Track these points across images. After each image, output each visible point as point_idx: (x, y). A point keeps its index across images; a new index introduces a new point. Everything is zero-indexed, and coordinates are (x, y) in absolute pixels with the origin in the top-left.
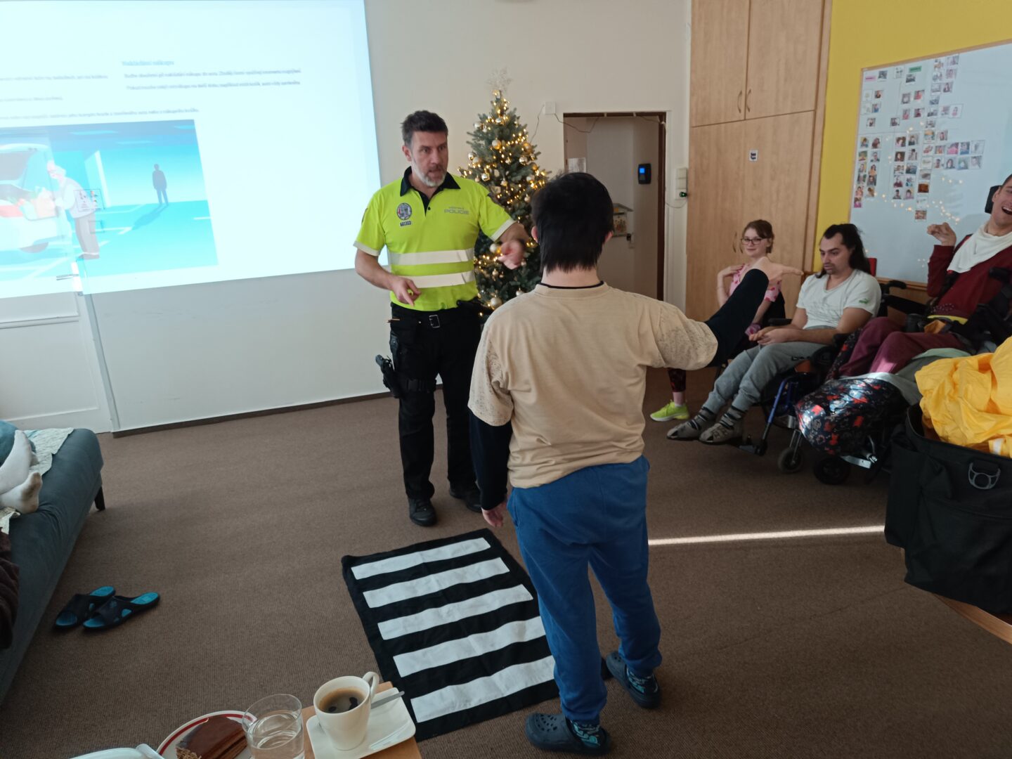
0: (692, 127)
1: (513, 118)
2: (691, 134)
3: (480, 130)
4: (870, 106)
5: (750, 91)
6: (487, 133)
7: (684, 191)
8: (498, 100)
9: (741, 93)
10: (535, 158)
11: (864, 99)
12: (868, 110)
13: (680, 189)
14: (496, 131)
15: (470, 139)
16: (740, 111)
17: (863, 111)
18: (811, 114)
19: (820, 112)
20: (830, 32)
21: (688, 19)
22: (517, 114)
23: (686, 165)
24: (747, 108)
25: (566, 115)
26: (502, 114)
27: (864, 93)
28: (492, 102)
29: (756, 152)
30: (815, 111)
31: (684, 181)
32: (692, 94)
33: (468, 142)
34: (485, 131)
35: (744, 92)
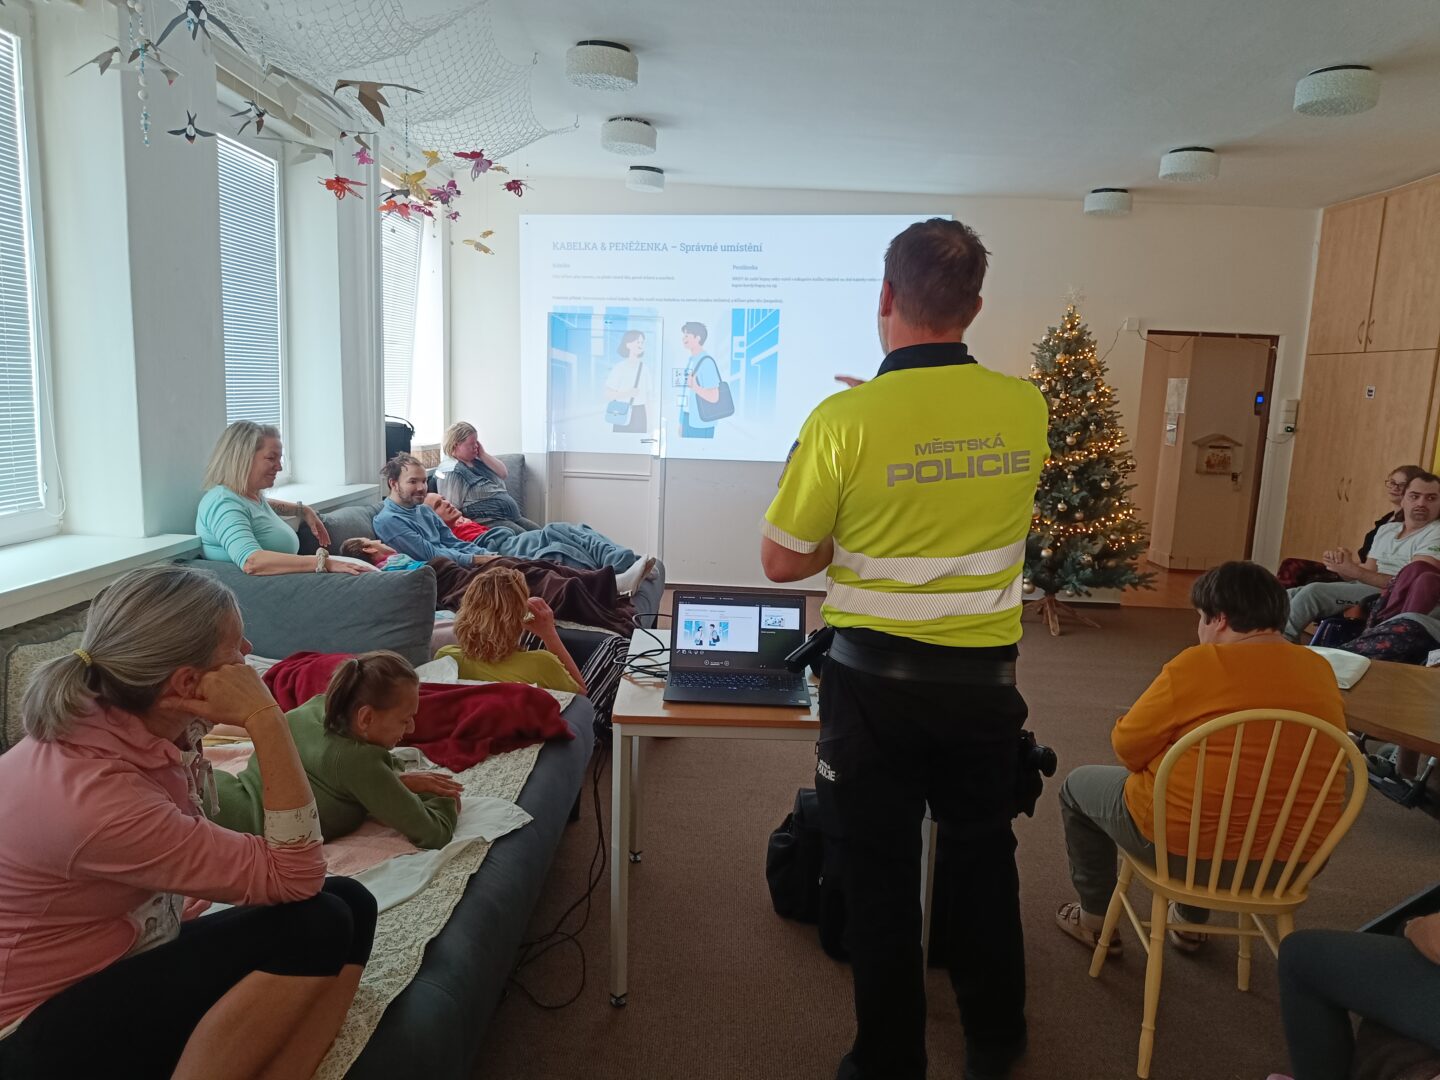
0: (1308, 355)
1: (1082, 332)
2: (1307, 362)
3: (1047, 342)
5: (1373, 321)
6: (1053, 346)
7: (1292, 426)
8: (1070, 315)
9: (1363, 323)
10: (1102, 374)
13: (1286, 423)
14: (1062, 345)
15: (1036, 350)
16: (1360, 342)
18: (1434, 352)
21: (1317, 238)
22: (1088, 330)
23: (1298, 397)
24: (1368, 340)
25: (1151, 332)
26: (1071, 329)
28: (1063, 317)
29: (1373, 388)
30: (1437, 350)
31: (1294, 413)
32: (1312, 320)
33: (1033, 353)
34: (1051, 343)
35: (1366, 322)
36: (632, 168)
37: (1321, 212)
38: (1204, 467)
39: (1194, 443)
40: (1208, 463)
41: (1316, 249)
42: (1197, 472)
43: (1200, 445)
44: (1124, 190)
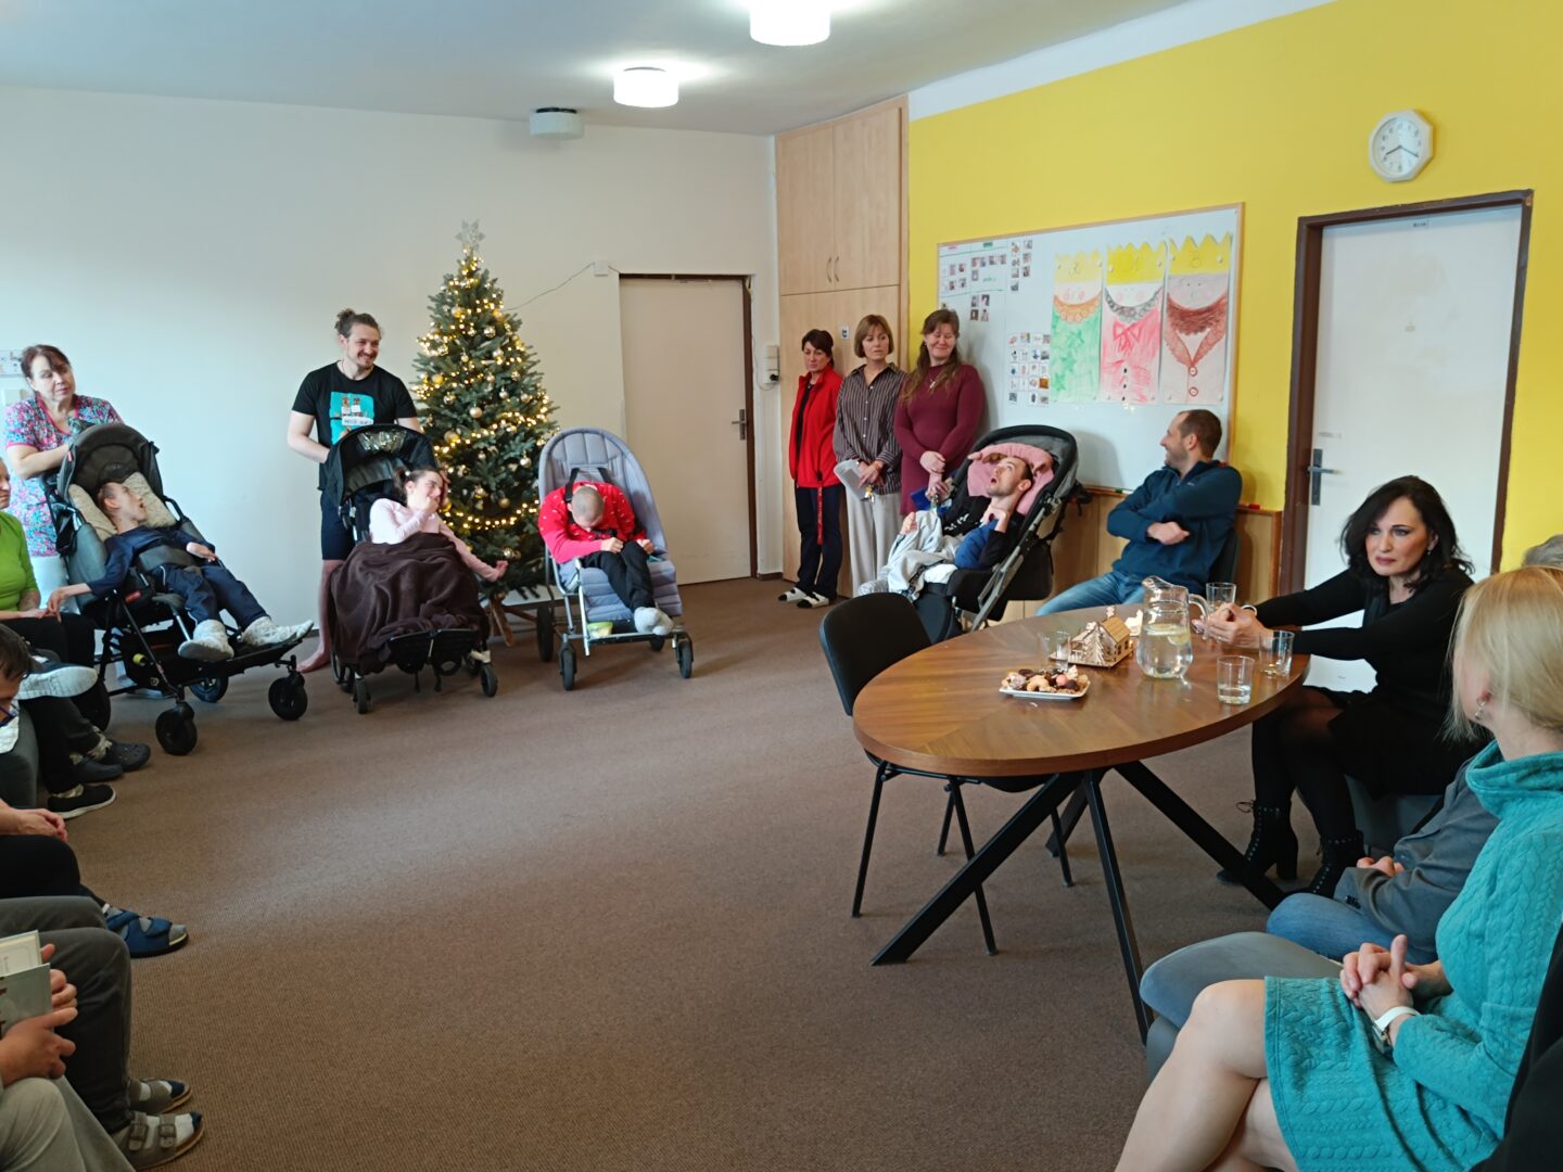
0: (781, 296)
2: (781, 301)
4: (947, 284)
5: (838, 259)
7: (776, 373)
9: (830, 260)
11: (942, 274)
12: (946, 288)
13: (770, 370)
16: (830, 280)
17: (942, 289)
18: (896, 288)
19: (904, 286)
20: (908, 201)
21: (772, 167)
23: (778, 341)
24: (837, 278)
25: (621, 277)
27: (942, 268)
29: (847, 329)
30: (899, 285)
31: (775, 361)
32: (780, 257)
35: (833, 260)
37: (772, 141)
41: (773, 180)
44: (573, 111)
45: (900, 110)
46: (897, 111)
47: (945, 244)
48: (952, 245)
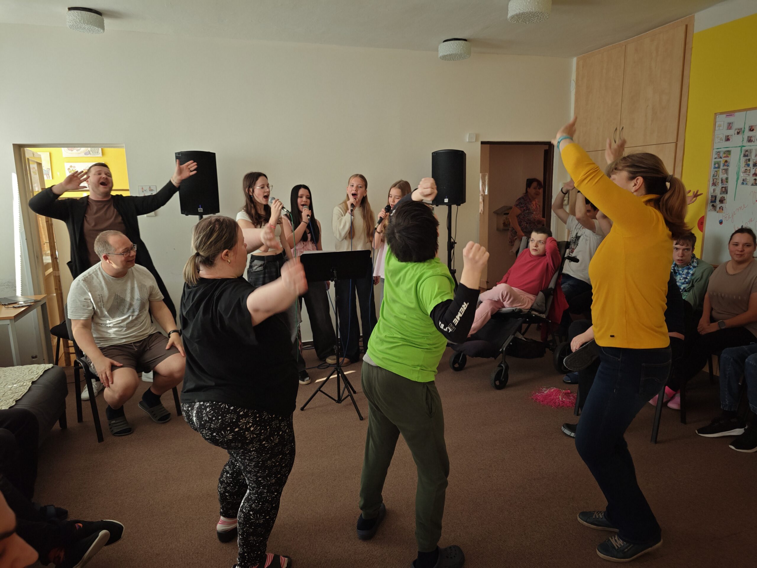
4: (723, 137)
5: (623, 128)
9: (616, 129)
11: (717, 132)
12: (721, 140)
17: (717, 140)
18: (674, 144)
19: (680, 144)
20: (689, 87)
21: (574, 77)
25: (482, 143)
30: (676, 143)
35: (618, 128)
36: (70, 9)
37: (575, 60)
38: (502, 226)
39: (494, 212)
40: (504, 223)
42: (498, 229)
43: (497, 213)
44: (465, 40)
45: (687, 26)
46: (684, 27)
47: (722, 113)
48: (730, 114)
